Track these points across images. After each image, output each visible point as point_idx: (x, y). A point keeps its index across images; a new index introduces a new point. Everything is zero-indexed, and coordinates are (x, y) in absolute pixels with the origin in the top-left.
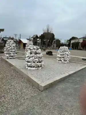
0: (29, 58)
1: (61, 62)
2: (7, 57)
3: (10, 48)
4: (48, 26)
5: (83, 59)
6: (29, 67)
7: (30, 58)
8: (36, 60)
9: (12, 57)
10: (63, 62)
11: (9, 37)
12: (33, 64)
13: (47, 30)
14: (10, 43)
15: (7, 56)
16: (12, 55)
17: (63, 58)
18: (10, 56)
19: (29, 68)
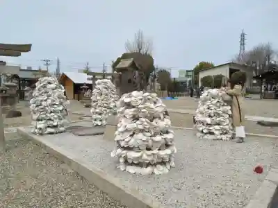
0: (132, 136)
1: (211, 137)
2: (40, 129)
3: (49, 101)
4: (140, 35)
5: (260, 123)
6: (132, 164)
7: (134, 133)
8: (157, 142)
9: (56, 131)
10: (219, 137)
11: (26, 69)
12: (146, 156)
13: (137, 46)
14: (49, 86)
15: (38, 127)
16: (55, 124)
17: (218, 124)
18: (49, 127)
19: (132, 169)
